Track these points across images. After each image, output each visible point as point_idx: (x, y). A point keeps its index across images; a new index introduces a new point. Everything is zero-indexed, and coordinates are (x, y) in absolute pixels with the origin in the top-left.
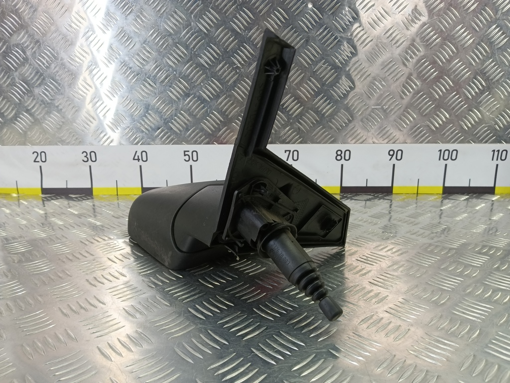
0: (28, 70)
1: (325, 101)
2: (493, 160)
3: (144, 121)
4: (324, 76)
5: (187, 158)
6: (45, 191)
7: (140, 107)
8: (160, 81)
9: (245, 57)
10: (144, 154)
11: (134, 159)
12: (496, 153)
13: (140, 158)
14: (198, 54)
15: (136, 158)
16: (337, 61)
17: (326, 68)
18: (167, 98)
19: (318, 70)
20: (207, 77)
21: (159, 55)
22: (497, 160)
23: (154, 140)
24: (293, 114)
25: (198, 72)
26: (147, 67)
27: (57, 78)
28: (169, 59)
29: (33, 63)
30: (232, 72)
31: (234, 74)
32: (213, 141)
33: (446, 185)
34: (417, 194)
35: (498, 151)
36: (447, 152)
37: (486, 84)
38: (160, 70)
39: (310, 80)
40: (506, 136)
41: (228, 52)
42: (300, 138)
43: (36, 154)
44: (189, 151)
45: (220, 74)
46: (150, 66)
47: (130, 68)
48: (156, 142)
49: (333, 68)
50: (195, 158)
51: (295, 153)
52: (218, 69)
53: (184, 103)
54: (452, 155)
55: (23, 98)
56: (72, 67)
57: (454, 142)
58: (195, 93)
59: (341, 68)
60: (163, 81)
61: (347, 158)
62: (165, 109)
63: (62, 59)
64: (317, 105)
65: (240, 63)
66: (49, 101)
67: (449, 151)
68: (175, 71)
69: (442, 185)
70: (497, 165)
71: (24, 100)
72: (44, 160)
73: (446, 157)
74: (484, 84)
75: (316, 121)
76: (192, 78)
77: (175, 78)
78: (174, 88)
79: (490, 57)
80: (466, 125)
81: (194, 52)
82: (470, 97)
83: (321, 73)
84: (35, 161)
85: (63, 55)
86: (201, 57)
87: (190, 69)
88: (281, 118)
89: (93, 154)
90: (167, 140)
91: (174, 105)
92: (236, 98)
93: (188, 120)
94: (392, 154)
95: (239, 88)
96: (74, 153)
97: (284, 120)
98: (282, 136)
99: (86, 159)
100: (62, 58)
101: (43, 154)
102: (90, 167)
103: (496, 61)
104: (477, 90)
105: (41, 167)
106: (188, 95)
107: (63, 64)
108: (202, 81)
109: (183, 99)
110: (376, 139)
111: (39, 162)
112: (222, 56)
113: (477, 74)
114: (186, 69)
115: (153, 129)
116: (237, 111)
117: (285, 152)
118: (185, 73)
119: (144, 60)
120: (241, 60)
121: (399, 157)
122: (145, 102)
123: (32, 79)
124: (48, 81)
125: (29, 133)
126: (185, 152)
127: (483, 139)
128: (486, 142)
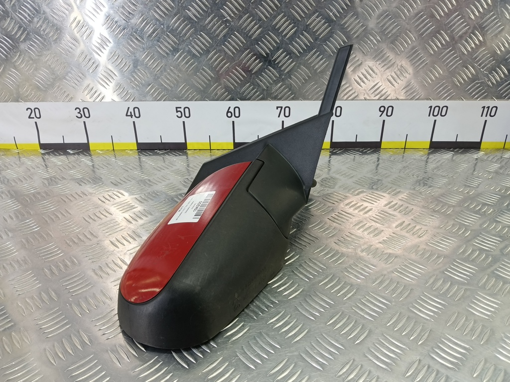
0: (9, 24)
1: (318, 56)
2: (482, 116)
3: (134, 77)
4: (317, 31)
5: (179, 114)
6: (43, 146)
7: (129, 63)
8: (147, 36)
9: (234, 10)
10: (136, 110)
11: (127, 115)
12: (486, 110)
13: (133, 114)
14: (186, 7)
15: (129, 114)
16: (331, 14)
17: (320, 21)
18: (155, 53)
19: (311, 23)
20: (196, 30)
21: (145, 8)
22: (486, 116)
23: (145, 96)
24: (285, 70)
25: (186, 25)
26: (133, 21)
27: (42, 32)
28: (156, 12)
29: (14, 17)
30: (221, 25)
31: (224, 28)
32: (205, 98)
33: (434, 140)
34: (405, 148)
35: (488, 107)
36: (437, 109)
37: (484, 39)
38: (147, 24)
39: (303, 35)
40: (498, 92)
41: (216, 4)
42: (291, 94)
43: (29, 110)
44: (181, 108)
45: (209, 27)
46: (137, 19)
47: (116, 22)
48: (147, 98)
49: (327, 21)
50: (187, 115)
51: (287, 109)
52: (207, 22)
53: (173, 58)
54: (442, 112)
55: (9, 54)
56: (55, 22)
57: (444, 99)
58: (184, 48)
59: (335, 21)
60: (150, 36)
61: (338, 114)
62: (154, 64)
63: (44, 13)
64: (310, 61)
65: (230, 15)
66: (37, 58)
67: (439, 107)
68: (162, 24)
69: (429, 140)
70: (486, 121)
71: (11, 57)
72: (38, 116)
73: (436, 114)
74: (481, 39)
75: (308, 77)
76: (181, 32)
77: (163, 32)
78: (162, 43)
79: (491, 10)
80: (458, 81)
81: (181, 4)
82: (466, 53)
83: (314, 27)
84: (29, 117)
85: (45, 7)
86: (189, 10)
87: (178, 23)
88: (273, 74)
89: (86, 110)
90: (158, 96)
91: (163, 61)
92: (226, 53)
93: (178, 76)
94: (383, 110)
95: (229, 43)
96: (67, 110)
97: (275, 76)
98: (274, 92)
99: (79, 116)
100: (44, 11)
101: (37, 110)
102: (84, 122)
103: (498, 14)
104: (473, 46)
105: (36, 123)
106: (176, 50)
107: (46, 19)
108: (191, 36)
109: (173, 54)
110: (368, 94)
111: (33, 118)
112: (211, 8)
113: (475, 28)
114: (174, 22)
115: (143, 85)
116: (228, 67)
117: (277, 109)
118: (173, 27)
119: (130, 13)
120: (230, 12)
121: (389, 114)
122: (134, 58)
123: (16, 33)
124: (32, 35)
125: (20, 90)
126: (177, 108)
127: (475, 95)
128: (477, 98)
